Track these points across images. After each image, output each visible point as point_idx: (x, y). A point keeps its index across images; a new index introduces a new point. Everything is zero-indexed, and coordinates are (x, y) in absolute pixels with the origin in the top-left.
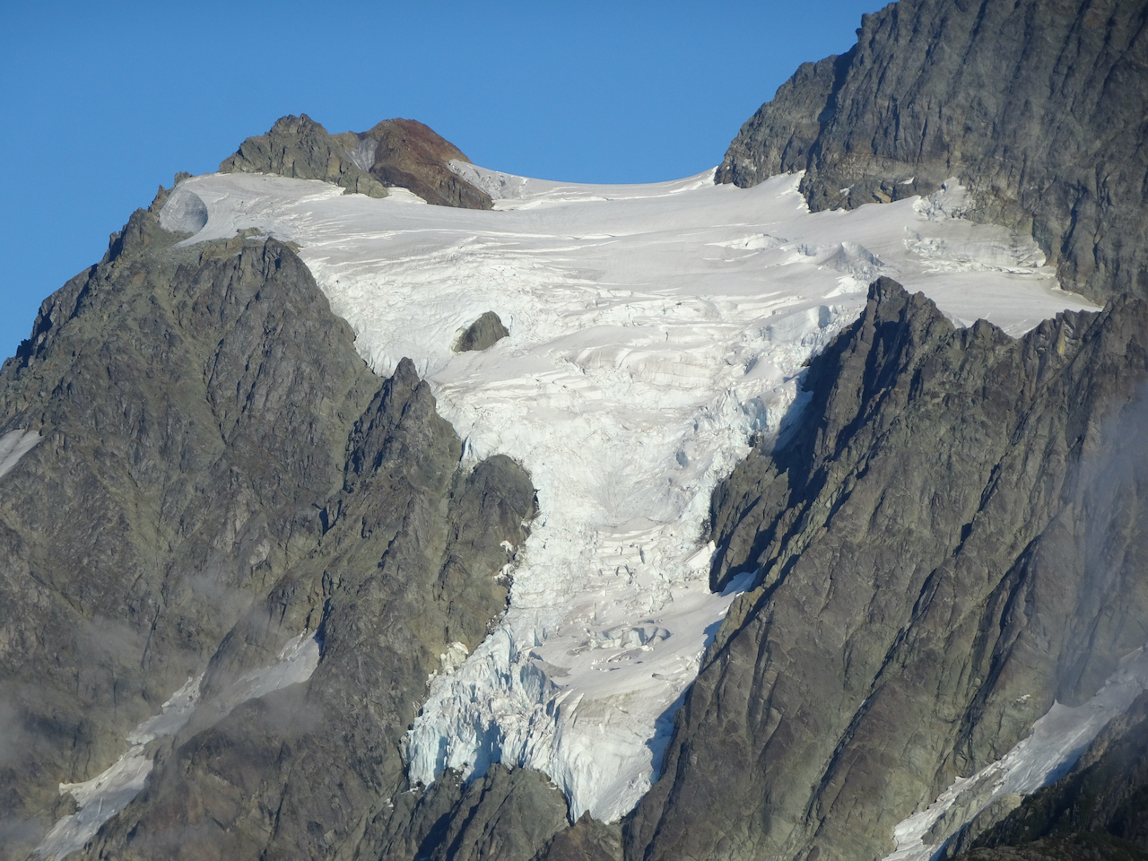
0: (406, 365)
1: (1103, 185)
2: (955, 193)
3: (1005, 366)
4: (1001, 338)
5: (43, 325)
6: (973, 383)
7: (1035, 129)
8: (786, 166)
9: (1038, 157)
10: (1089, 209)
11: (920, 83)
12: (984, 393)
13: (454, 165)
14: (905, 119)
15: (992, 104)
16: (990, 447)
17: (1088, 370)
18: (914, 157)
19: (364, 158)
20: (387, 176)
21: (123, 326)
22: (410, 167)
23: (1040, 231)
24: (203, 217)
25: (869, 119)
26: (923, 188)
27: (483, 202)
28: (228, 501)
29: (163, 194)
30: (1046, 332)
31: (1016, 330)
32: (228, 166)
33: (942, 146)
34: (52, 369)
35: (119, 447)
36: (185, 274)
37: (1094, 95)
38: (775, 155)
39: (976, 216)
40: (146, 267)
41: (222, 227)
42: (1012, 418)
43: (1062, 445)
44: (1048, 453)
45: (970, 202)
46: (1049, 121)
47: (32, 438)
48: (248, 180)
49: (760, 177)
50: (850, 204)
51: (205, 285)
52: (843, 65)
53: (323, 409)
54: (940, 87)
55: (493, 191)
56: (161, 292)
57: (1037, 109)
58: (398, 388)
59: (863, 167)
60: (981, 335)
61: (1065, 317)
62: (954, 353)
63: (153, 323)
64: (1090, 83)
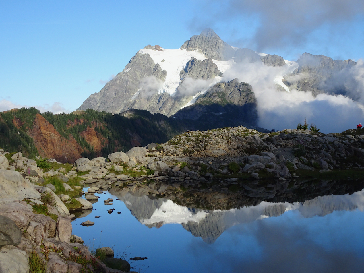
0: (157, 63)
1: (208, 50)
2: (197, 50)
3: (201, 63)
4: (201, 61)
5: (131, 60)
6: (199, 64)
7: (203, 46)
8: (185, 48)
9: (203, 48)
10: (207, 51)
11: (195, 42)
12: (200, 65)
13: (161, 48)
14: (194, 45)
15: (200, 44)
16: (200, 69)
17: (207, 63)
18: (194, 48)
19: (154, 48)
20: (156, 49)
21: (137, 60)
22: (158, 48)
23: (204, 53)
24: (142, 52)
25: (191, 45)
26: (195, 50)
27: (163, 51)
28: (145, 73)
29: (139, 50)
30: (204, 61)
31: (202, 60)
32: (144, 48)
33: (196, 47)
34: (132, 63)
35: (137, 69)
36: (141, 56)
37: (207, 43)
38: (184, 47)
39: (199, 52)
40: (138, 56)
41: (144, 53)
42: (202, 67)
43: (205, 69)
44: (204, 69)
45: (198, 51)
46: (204, 45)
47: (130, 68)
48: (146, 49)
49: (183, 49)
50: (190, 51)
51: (143, 57)
52: (189, 41)
53: (151, 66)
54: (196, 42)
55: (164, 50)
56: (139, 58)
57: (203, 44)
58: (157, 65)
59: (191, 48)
60: (199, 61)
61: (205, 59)
62: (197, 62)
63: (139, 60)
64: (207, 42)
